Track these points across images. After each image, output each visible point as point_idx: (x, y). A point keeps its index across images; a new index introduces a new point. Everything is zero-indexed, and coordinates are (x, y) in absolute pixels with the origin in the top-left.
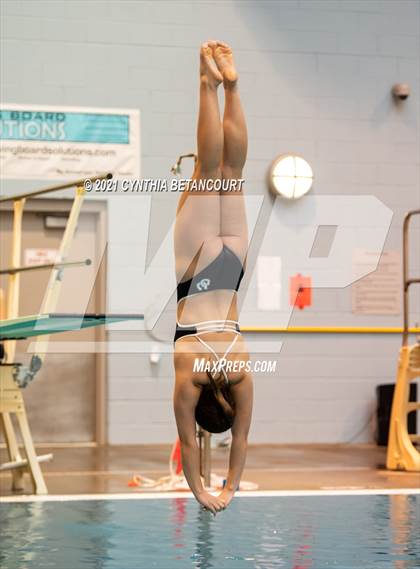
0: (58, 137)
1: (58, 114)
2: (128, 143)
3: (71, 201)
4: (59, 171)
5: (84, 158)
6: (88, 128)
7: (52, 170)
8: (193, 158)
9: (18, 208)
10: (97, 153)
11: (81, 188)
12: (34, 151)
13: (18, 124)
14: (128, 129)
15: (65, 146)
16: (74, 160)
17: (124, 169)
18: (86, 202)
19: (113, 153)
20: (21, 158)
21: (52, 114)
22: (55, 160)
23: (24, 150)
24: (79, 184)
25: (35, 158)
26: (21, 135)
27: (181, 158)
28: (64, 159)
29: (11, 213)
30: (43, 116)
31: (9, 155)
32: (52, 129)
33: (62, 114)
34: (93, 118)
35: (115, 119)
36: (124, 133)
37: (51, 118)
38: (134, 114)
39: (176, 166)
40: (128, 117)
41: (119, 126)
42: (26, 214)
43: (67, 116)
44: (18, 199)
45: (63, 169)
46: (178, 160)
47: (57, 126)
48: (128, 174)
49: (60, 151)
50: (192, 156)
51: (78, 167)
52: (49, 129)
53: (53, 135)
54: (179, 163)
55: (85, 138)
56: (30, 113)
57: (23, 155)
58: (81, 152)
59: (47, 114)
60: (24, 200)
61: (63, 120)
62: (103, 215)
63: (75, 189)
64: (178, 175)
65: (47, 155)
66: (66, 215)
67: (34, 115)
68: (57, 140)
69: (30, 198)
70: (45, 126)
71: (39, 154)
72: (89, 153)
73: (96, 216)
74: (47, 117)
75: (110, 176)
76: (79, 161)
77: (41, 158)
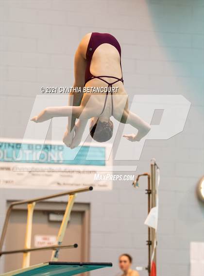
3: (66, 203)
4: (59, 184)
5: (75, 175)
7: (53, 183)
8: (147, 177)
9: (31, 208)
10: (84, 172)
11: (72, 196)
15: (63, 167)
16: (69, 176)
17: (101, 183)
18: (76, 204)
19: (95, 172)
20: (33, 175)
21: (55, 146)
22: (56, 177)
23: (36, 170)
24: (71, 193)
25: (43, 175)
27: (139, 176)
28: (62, 176)
29: (26, 211)
31: (26, 173)
39: (135, 182)
40: (105, 148)
42: (36, 212)
44: (30, 202)
45: (61, 182)
46: (137, 177)
48: (104, 186)
49: (59, 171)
50: (146, 175)
51: (71, 181)
54: (137, 180)
58: (73, 172)
59: (51, 146)
60: (34, 203)
61: (62, 150)
62: (87, 213)
63: (69, 196)
64: (137, 187)
65: (51, 173)
66: (62, 213)
69: (40, 201)
72: (79, 172)
73: (82, 213)
76: (71, 176)
77: (47, 175)
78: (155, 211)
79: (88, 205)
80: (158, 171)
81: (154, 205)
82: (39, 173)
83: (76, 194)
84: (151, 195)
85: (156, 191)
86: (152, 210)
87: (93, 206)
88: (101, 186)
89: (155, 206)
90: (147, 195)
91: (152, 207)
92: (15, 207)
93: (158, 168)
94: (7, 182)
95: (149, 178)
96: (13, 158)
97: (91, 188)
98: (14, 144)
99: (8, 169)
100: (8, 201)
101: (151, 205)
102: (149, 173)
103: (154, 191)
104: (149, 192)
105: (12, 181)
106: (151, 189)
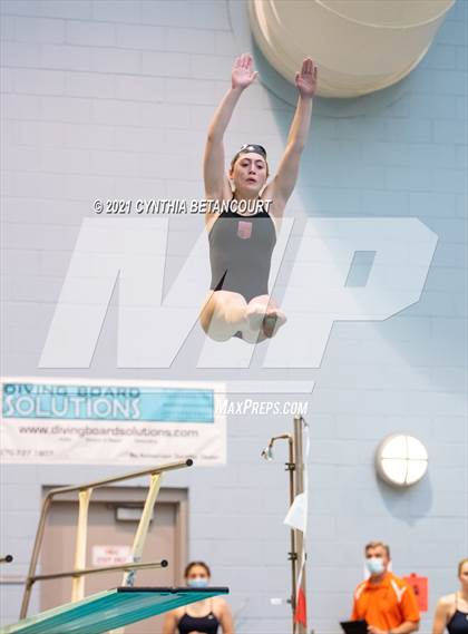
0: (131, 415)
1: (131, 389)
2: (212, 421)
3: (146, 489)
4: (132, 455)
5: (162, 439)
6: (165, 405)
7: (122, 454)
8: (287, 440)
9: (84, 499)
10: (176, 433)
11: (156, 476)
12: (104, 432)
13: (86, 402)
14: (212, 406)
15: (140, 426)
16: (150, 441)
17: (207, 452)
18: (163, 490)
19: (195, 433)
20: (88, 440)
21: (125, 389)
22: (127, 443)
23: (92, 431)
24: (154, 472)
25: (105, 440)
26: (89, 414)
27: (273, 439)
28: (138, 441)
29: (76, 504)
30: (115, 392)
31: (75, 437)
32: (124, 407)
33: (136, 389)
36: (209, 410)
37: (124, 394)
39: (267, 450)
40: (212, 392)
41: (203, 402)
42: (92, 504)
43: (142, 391)
44: (83, 489)
45: (137, 452)
46: (269, 442)
47: (131, 405)
48: (211, 457)
49: (134, 432)
50: (286, 437)
51: (154, 450)
52: (122, 409)
53: (127, 415)
54: (271, 446)
55: (162, 417)
56: (100, 388)
57: (92, 436)
58: (158, 433)
59: (119, 389)
60: (90, 490)
61: (137, 396)
62: (183, 505)
63: (151, 477)
64: (270, 459)
65: (119, 437)
66: (140, 506)
67: (104, 391)
68: (130, 419)
69: (100, 487)
70: (116, 402)
71: (110, 435)
72: (168, 434)
73: (175, 506)
74: (118, 394)
76: (156, 442)
77: (111, 440)
78: (301, 500)
79: (185, 491)
80: (305, 430)
81: (300, 491)
82: (99, 437)
83: (164, 473)
84: (294, 472)
85: (303, 466)
86: (297, 499)
87: (192, 494)
88: (206, 458)
89: (302, 492)
90: (288, 472)
91: (297, 494)
92: (56, 498)
93: (306, 425)
94: (42, 454)
95: (291, 444)
96: (52, 413)
97: (189, 463)
98: (52, 386)
99: (44, 431)
100: (45, 488)
101: (295, 489)
102: (291, 434)
103: (300, 466)
104: (292, 468)
105: (52, 452)
106: (294, 462)
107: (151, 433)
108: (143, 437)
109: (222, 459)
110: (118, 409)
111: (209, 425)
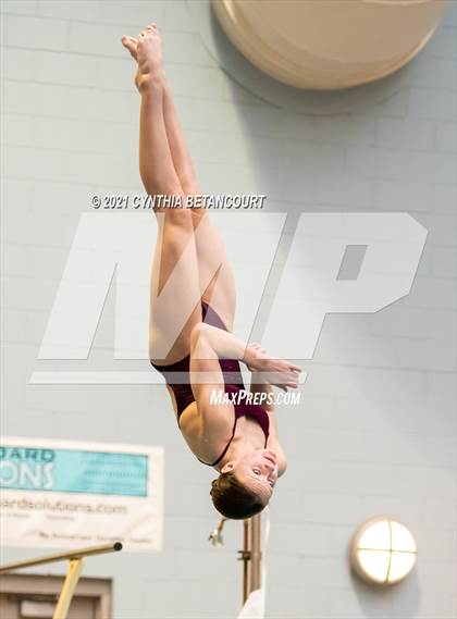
0: (43, 485)
1: (44, 451)
2: (145, 495)
3: (62, 579)
4: (43, 535)
5: (80, 515)
6: (86, 473)
7: (33, 533)
10: (99, 509)
11: (75, 563)
12: (8, 504)
14: (146, 476)
15: (53, 498)
16: (65, 518)
17: (138, 534)
18: (83, 580)
19: (123, 509)
21: (35, 450)
22: (37, 519)
24: (73, 557)
25: (9, 515)
28: (50, 517)
30: (23, 454)
32: (34, 473)
33: (51, 451)
34: (95, 458)
35: (128, 460)
36: (141, 481)
37: (34, 456)
38: (156, 453)
39: (216, 533)
40: (147, 457)
41: (134, 470)
43: (57, 453)
45: (49, 532)
46: (219, 523)
47: (43, 468)
48: (144, 541)
49: (46, 505)
51: (71, 528)
52: (30, 474)
53: (37, 482)
54: (220, 529)
55: (82, 487)
56: (3, 449)
58: (76, 508)
59: (28, 450)
61: (51, 460)
62: (105, 601)
63: (67, 563)
64: (219, 545)
65: (26, 511)
66: (52, 600)
67: (9, 453)
68: (42, 489)
69: (2, 574)
70: (24, 468)
71: (16, 509)
72: (89, 509)
73: (94, 601)
74: (27, 455)
75: (118, 547)
76: (72, 519)
77: (15, 515)
78: (257, 598)
79: (108, 582)
81: (256, 586)
83: (85, 559)
84: (249, 563)
85: (260, 554)
86: (251, 596)
87: (117, 586)
88: (137, 541)
89: (258, 587)
90: (242, 562)
91: (252, 590)
95: (246, 526)
101: (250, 583)
103: (256, 555)
104: (246, 557)
106: (249, 549)
107: (67, 507)
108: (57, 513)
109: (157, 544)
110: (26, 476)
111: (142, 500)
